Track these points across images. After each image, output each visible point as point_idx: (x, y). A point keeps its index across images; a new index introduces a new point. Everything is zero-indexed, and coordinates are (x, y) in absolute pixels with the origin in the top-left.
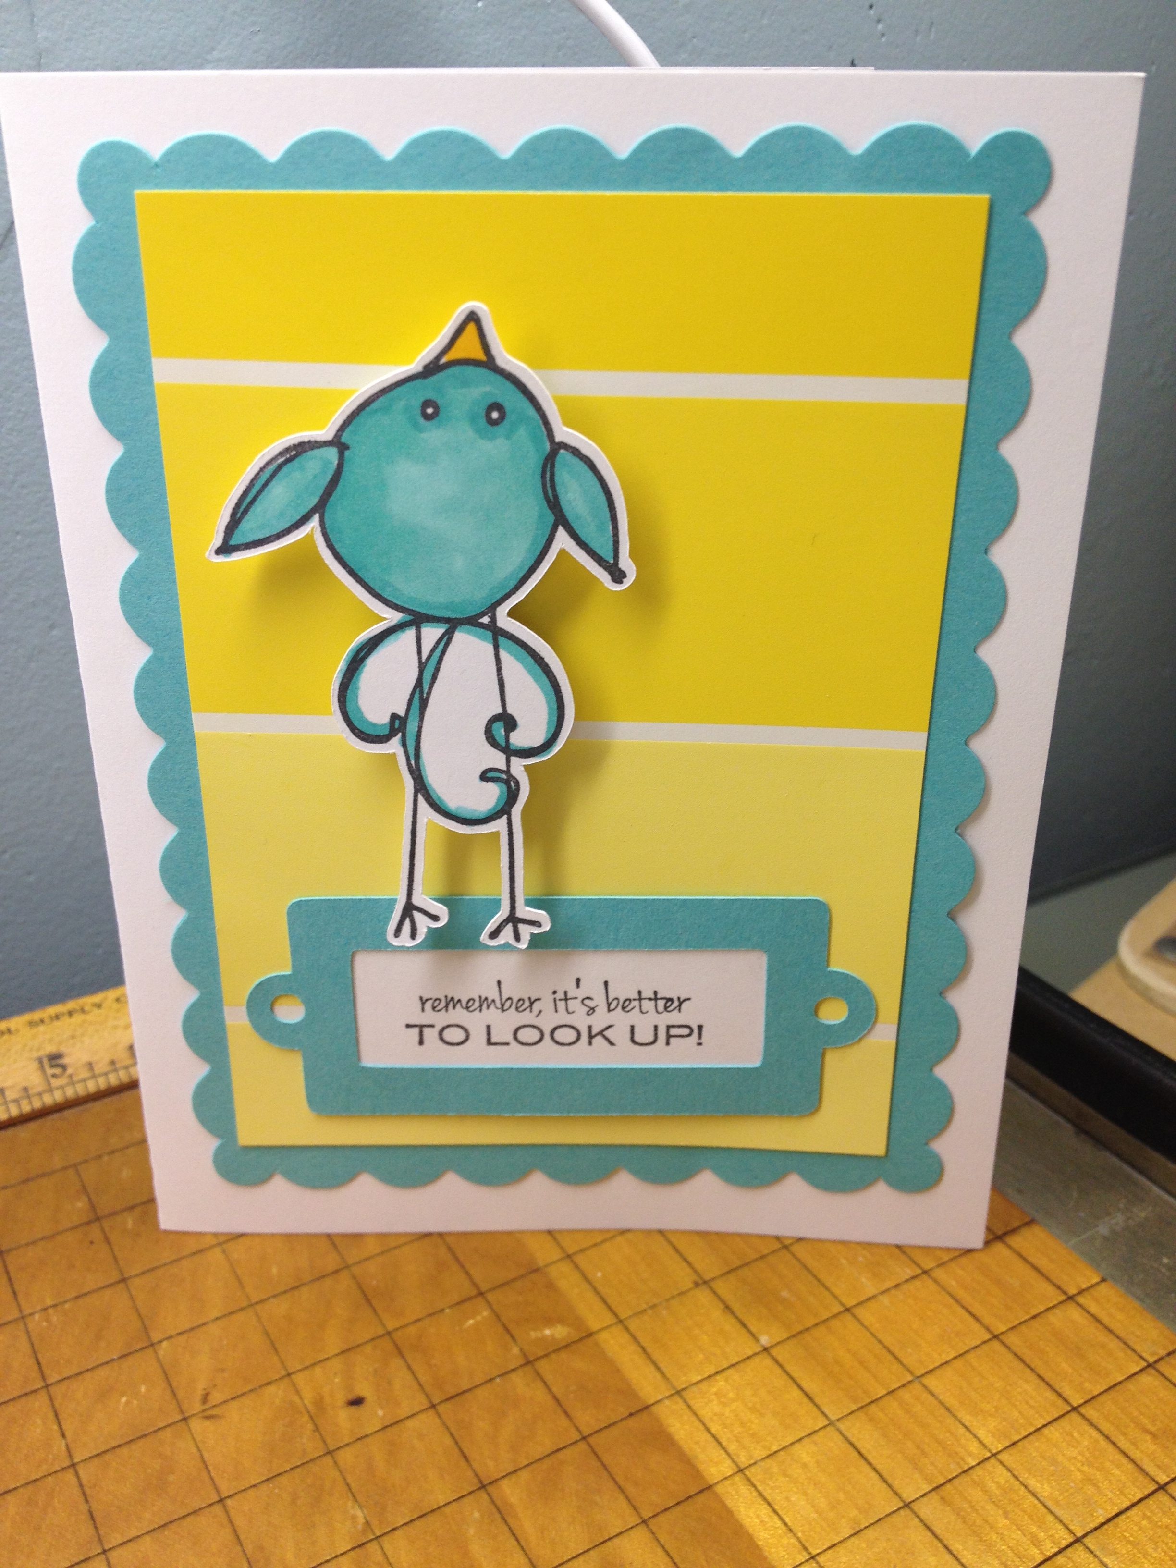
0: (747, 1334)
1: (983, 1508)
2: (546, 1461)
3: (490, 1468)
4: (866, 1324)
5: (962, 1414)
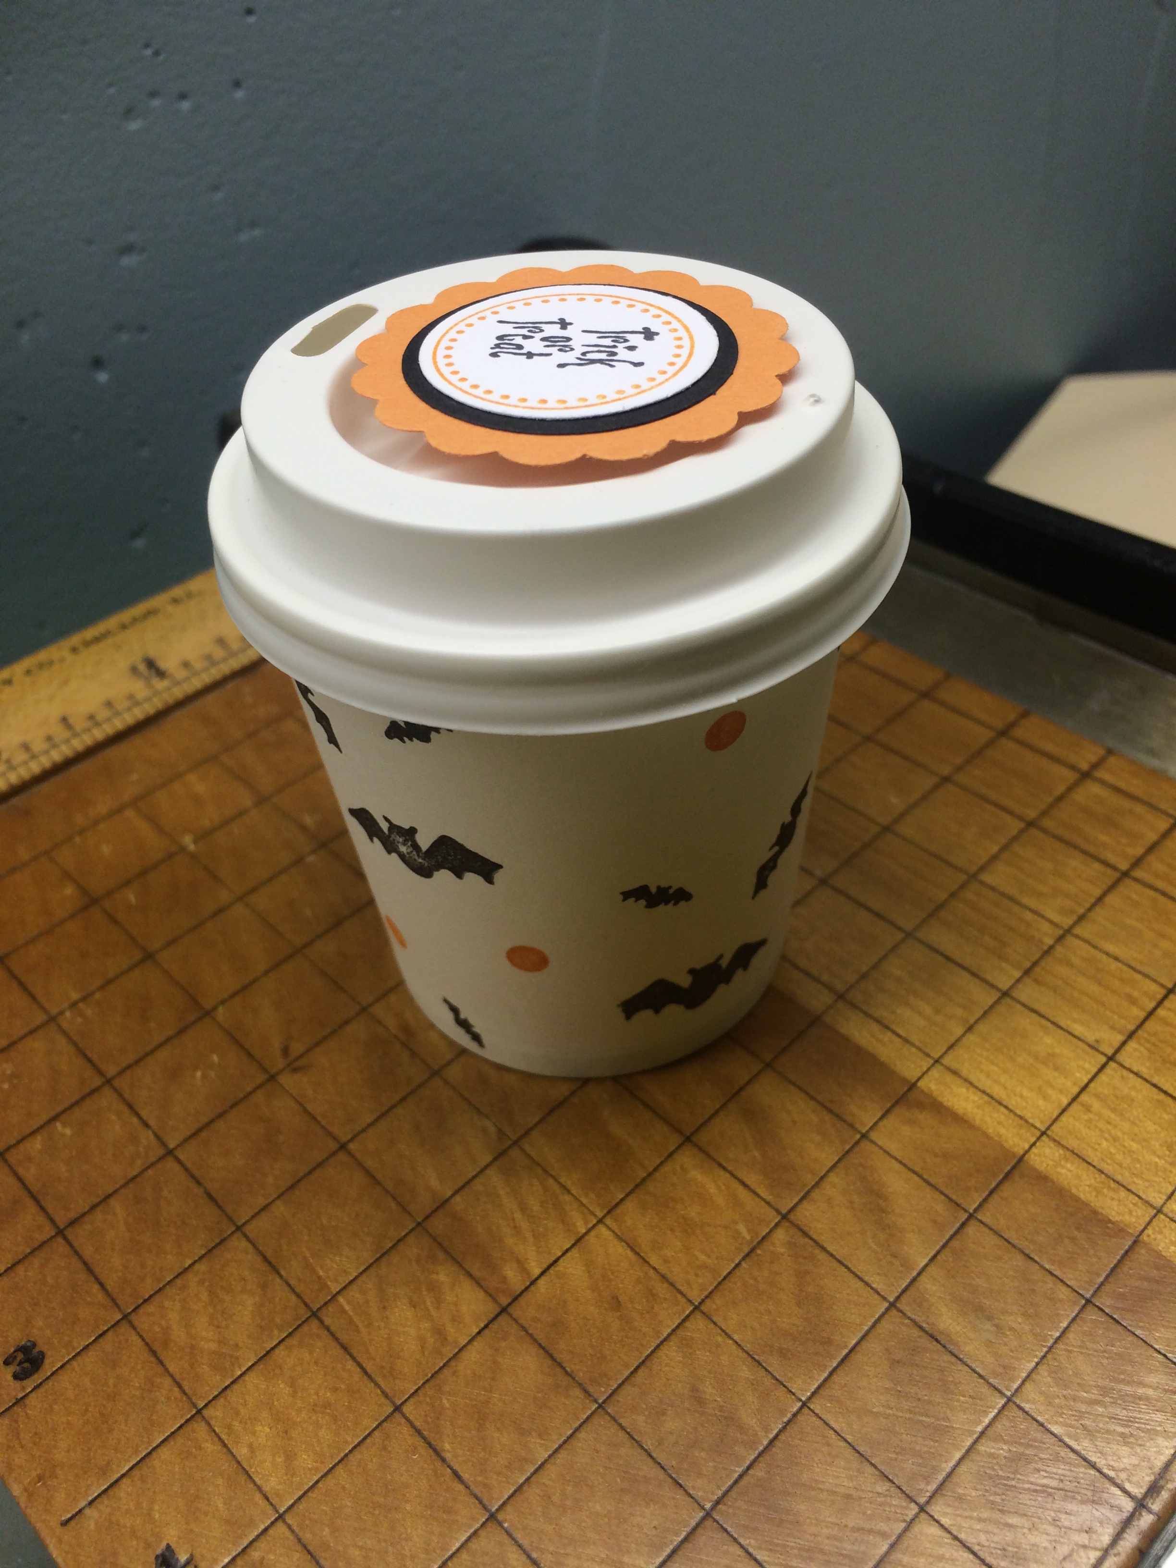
5: (1025, 900)
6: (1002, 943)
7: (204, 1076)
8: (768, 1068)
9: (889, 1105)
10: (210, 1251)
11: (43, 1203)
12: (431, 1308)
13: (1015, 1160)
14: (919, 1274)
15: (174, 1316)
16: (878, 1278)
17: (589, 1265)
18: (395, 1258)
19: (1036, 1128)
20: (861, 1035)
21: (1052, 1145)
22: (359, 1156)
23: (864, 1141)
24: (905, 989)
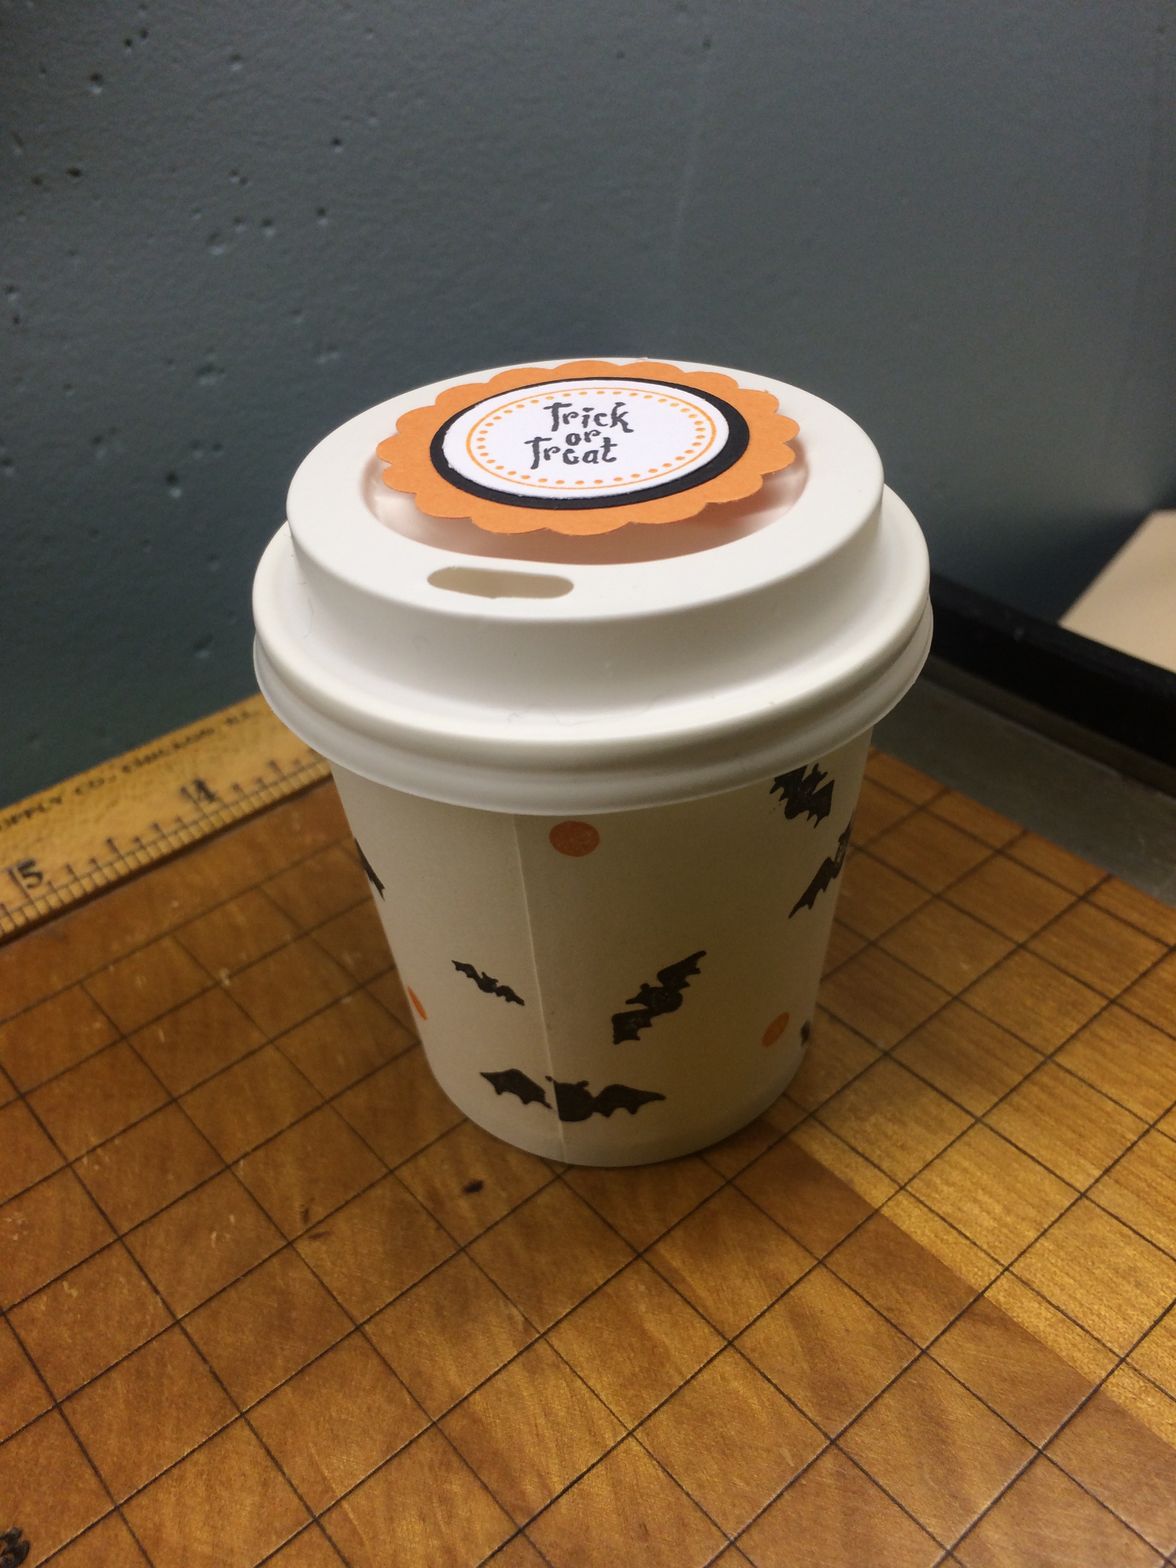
0: (863, 1042)
1: (1160, 1184)
2: (696, 1213)
3: (640, 1234)
4: (979, 1009)
5: (1106, 1088)
6: (1081, 1136)
7: (219, 1238)
8: (821, 1266)
9: (952, 1318)
10: (210, 1439)
11: (42, 1373)
12: (441, 1523)
13: (1091, 1390)
14: (980, 1519)
15: (168, 1511)
16: (934, 1521)
17: (616, 1484)
18: (405, 1460)
19: (1114, 1353)
20: (923, 1234)
21: (1131, 1375)
22: (374, 1340)
23: (924, 1358)
24: (973, 1183)
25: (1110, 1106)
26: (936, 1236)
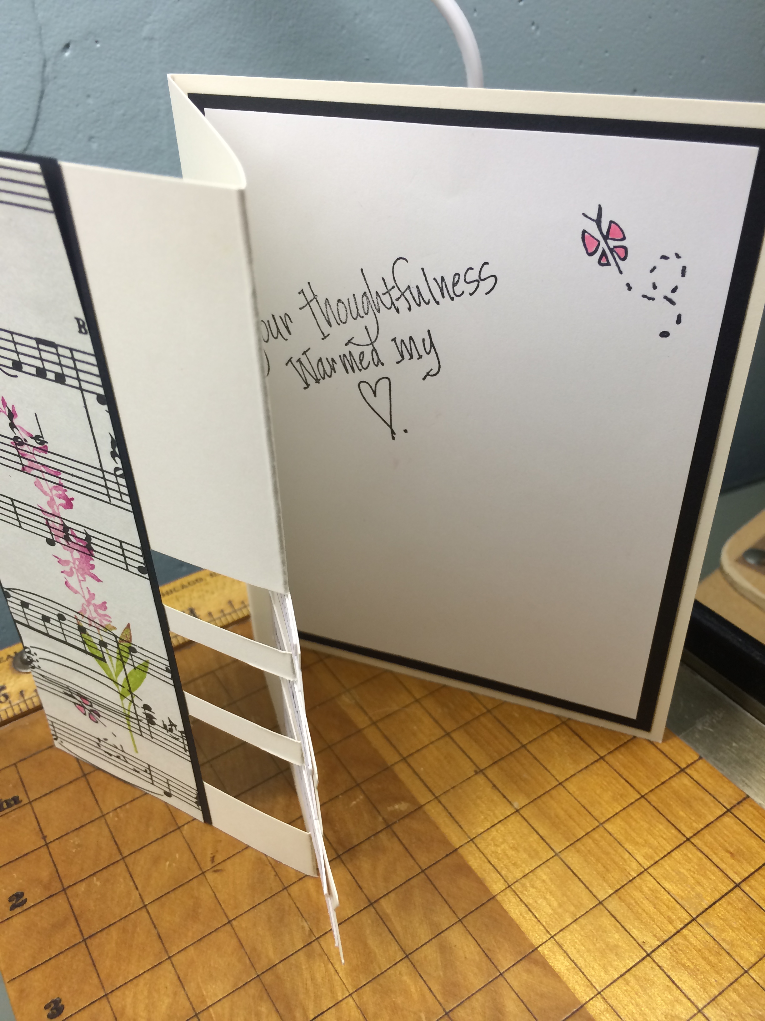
0: (507, 802)
1: (642, 902)
2: (404, 886)
3: (374, 892)
4: (571, 792)
5: (627, 846)
6: (608, 870)
7: (170, 865)
8: (460, 922)
9: (518, 959)
10: (153, 967)
11: (79, 923)
13: (580, 1006)
15: (129, 1000)
18: (242, 992)
19: (596, 989)
20: (515, 913)
21: (602, 1001)
22: (236, 929)
23: (501, 977)
24: (546, 889)
25: (627, 855)
26: (521, 915)
